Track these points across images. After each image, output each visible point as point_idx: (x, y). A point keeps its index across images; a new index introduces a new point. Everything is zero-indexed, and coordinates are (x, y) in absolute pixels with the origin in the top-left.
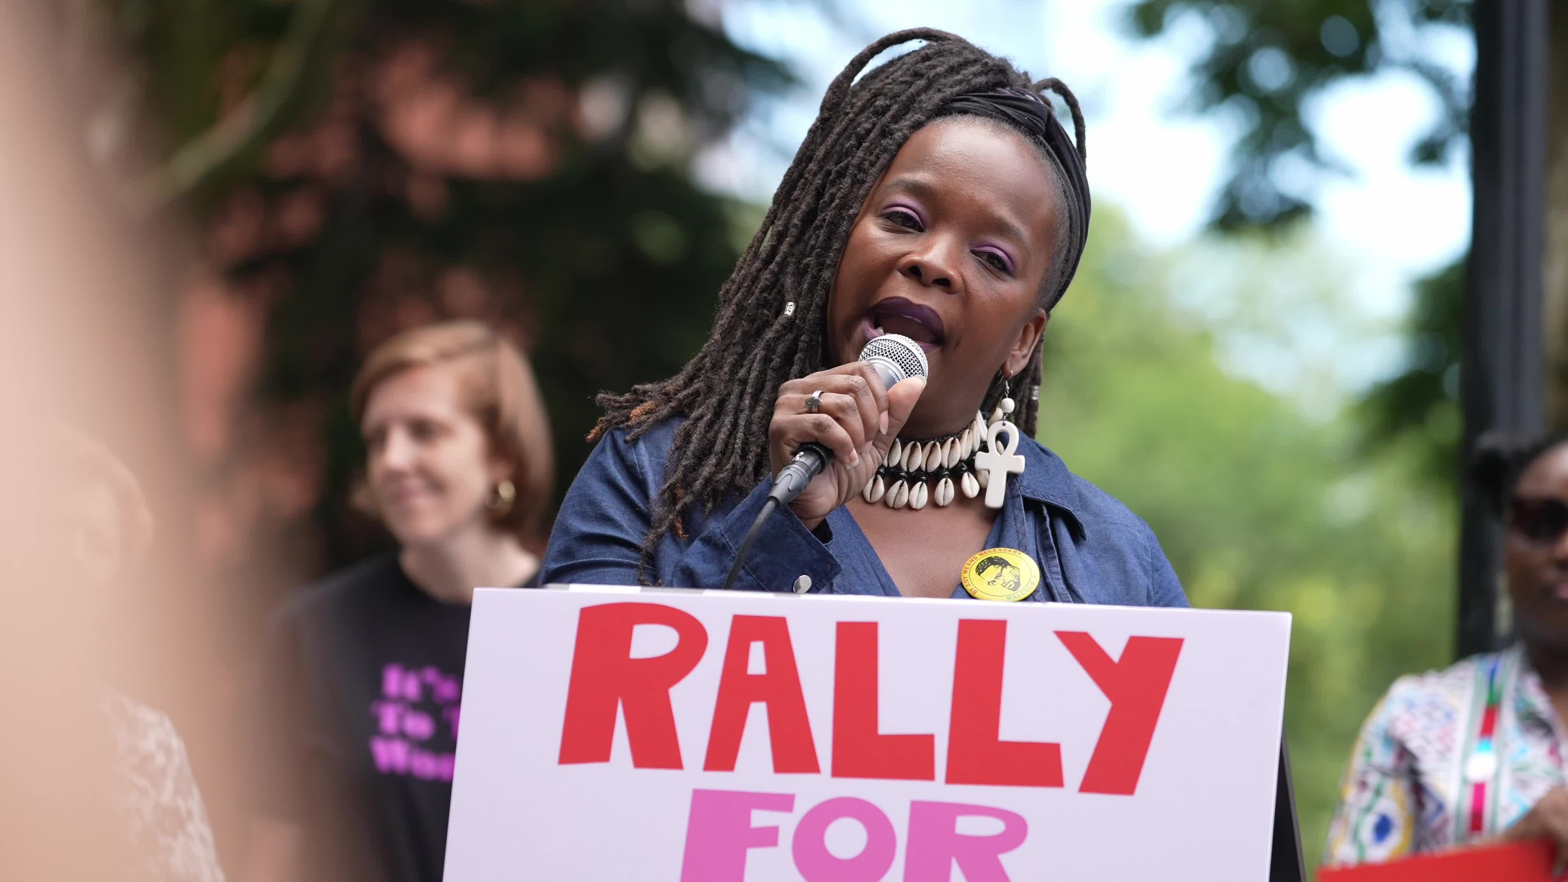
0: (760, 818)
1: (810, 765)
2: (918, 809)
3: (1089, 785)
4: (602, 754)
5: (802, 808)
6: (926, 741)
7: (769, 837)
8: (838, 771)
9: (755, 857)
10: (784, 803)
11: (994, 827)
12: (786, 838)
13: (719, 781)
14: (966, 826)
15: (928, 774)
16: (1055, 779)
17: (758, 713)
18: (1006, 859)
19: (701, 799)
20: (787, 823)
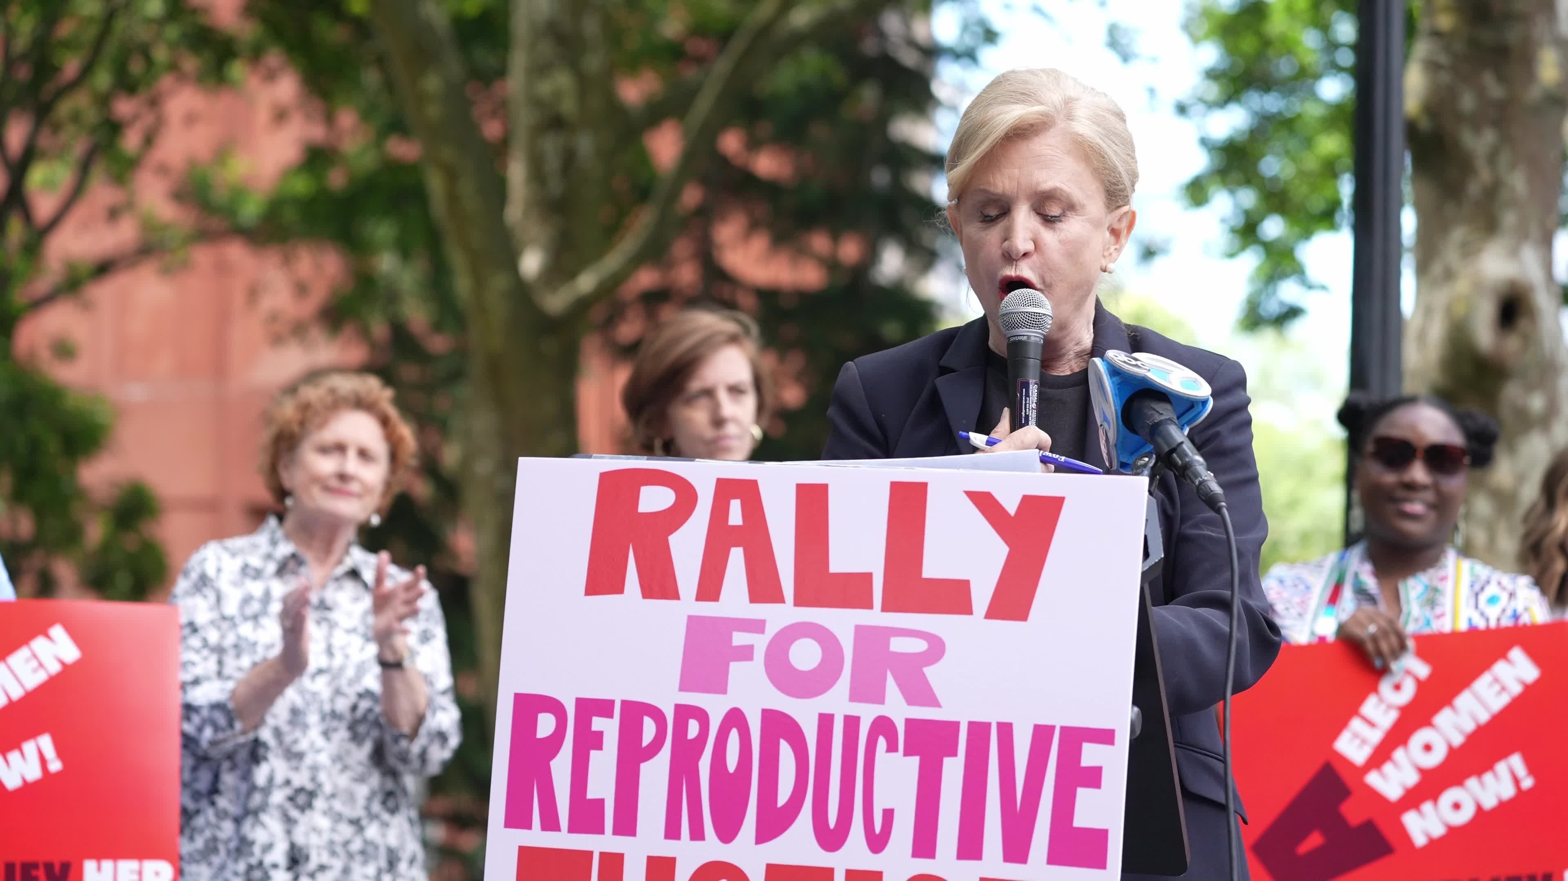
0: (739, 639)
1: (777, 597)
2: (861, 631)
3: (993, 613)
4: (618, 589)
5: (771, 630)
6: (866, 578)
7: (746, 653)
8: (799, 602)
9: (736, 669)
10: (758, 626)
11: (919, 646)
12: (759, 654)
13: (707, 609)
14: (898, 645)
15: (869, 605)
16: (966, 608)
17: (737, 557)
18: (929, 671)
19: (694, 623)
20: (760, 643)
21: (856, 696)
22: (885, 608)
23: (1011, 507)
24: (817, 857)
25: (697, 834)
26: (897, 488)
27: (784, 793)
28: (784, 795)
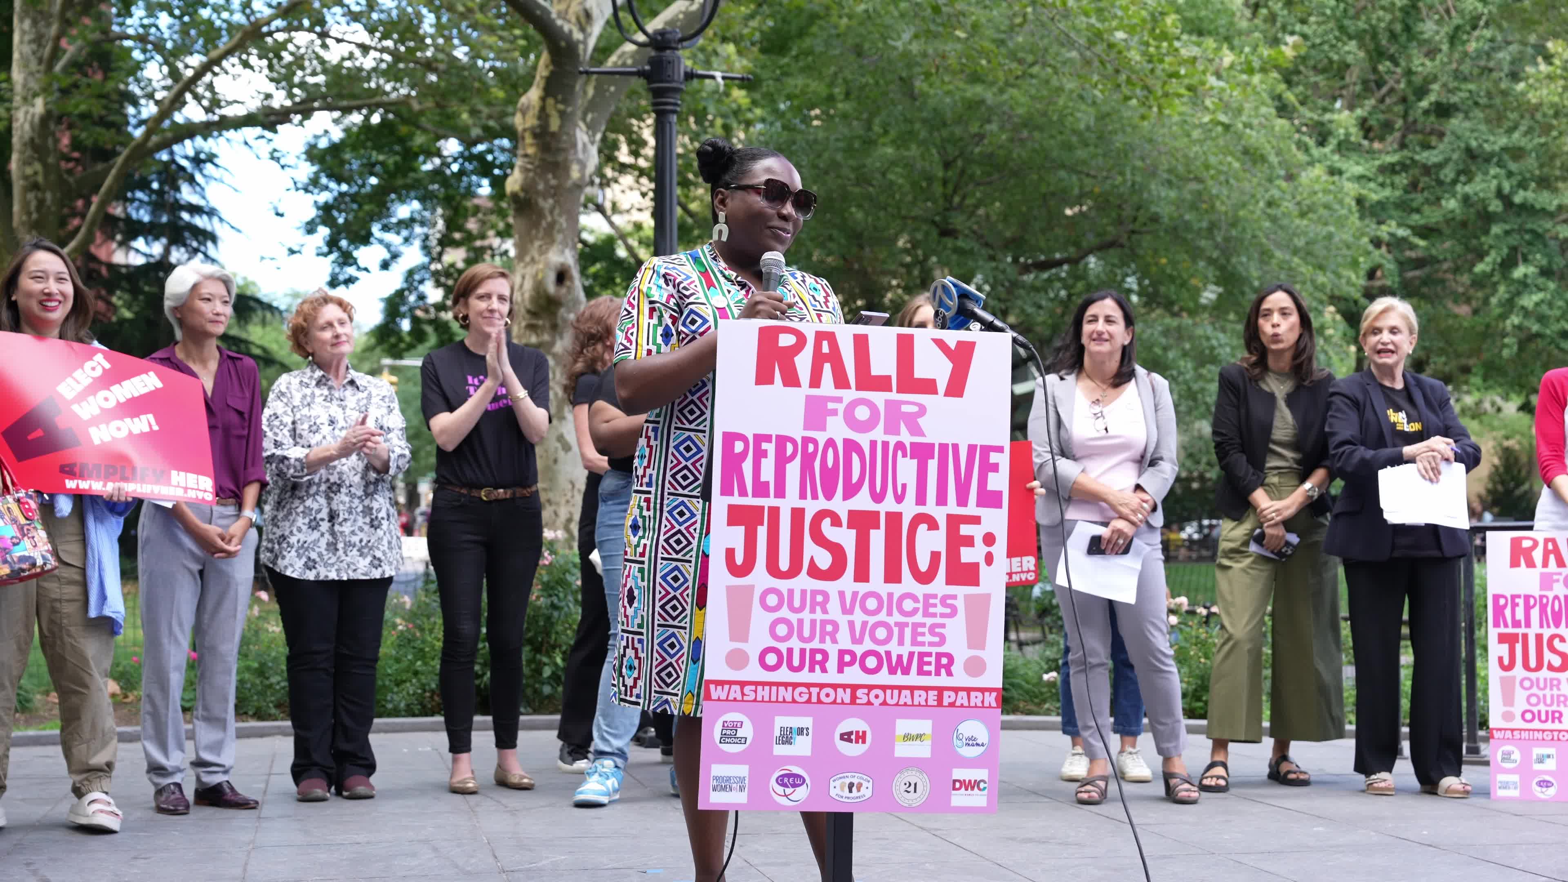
0: (831, 406)
1: (847, 386)
2: (888, 402)
3: (947, 394)
4: (771, 382)
5: (846, 401)
6: (889, 378)
7: (834, 412)
8: (858, 388)
9: (830, 420)
10: (839, 400)
11: (914, 409)
12: (841, 413)
13: (815, 392)
14: (905, 408)
15: (890, 390)
16: (935, 392)
17: (827, 367)
18: (921, 421)
19: (809, 398)
20: (841, 407)
21: (886, 432)
22: (899, 391)
23: (953, 346)
24: (870, 506)
25: (815, 497)
26: (900, 337)
27: (855, 477)
28: (855, 478)
